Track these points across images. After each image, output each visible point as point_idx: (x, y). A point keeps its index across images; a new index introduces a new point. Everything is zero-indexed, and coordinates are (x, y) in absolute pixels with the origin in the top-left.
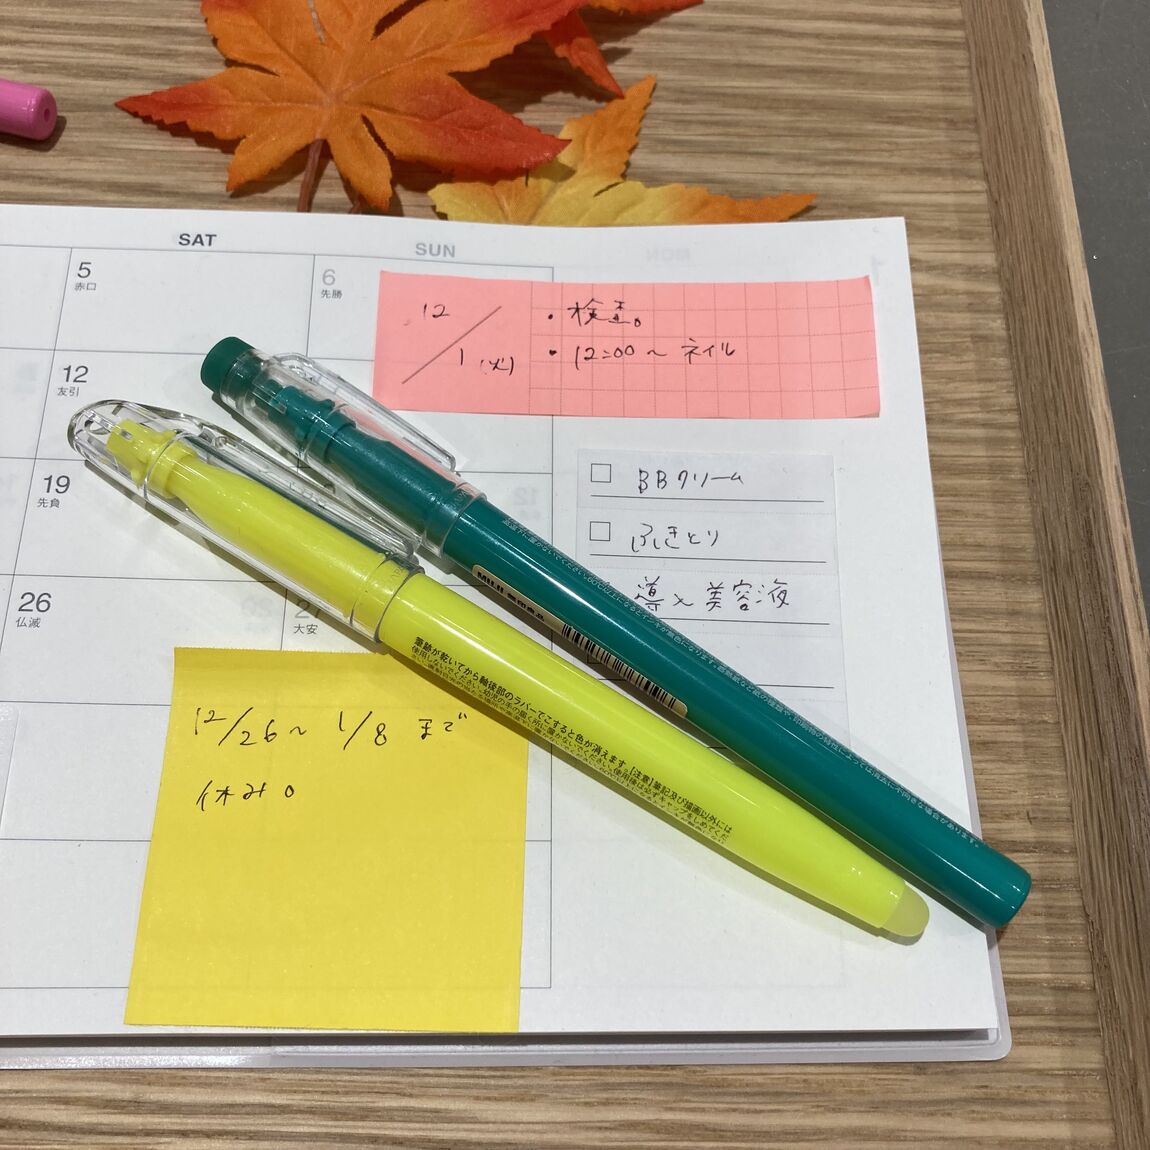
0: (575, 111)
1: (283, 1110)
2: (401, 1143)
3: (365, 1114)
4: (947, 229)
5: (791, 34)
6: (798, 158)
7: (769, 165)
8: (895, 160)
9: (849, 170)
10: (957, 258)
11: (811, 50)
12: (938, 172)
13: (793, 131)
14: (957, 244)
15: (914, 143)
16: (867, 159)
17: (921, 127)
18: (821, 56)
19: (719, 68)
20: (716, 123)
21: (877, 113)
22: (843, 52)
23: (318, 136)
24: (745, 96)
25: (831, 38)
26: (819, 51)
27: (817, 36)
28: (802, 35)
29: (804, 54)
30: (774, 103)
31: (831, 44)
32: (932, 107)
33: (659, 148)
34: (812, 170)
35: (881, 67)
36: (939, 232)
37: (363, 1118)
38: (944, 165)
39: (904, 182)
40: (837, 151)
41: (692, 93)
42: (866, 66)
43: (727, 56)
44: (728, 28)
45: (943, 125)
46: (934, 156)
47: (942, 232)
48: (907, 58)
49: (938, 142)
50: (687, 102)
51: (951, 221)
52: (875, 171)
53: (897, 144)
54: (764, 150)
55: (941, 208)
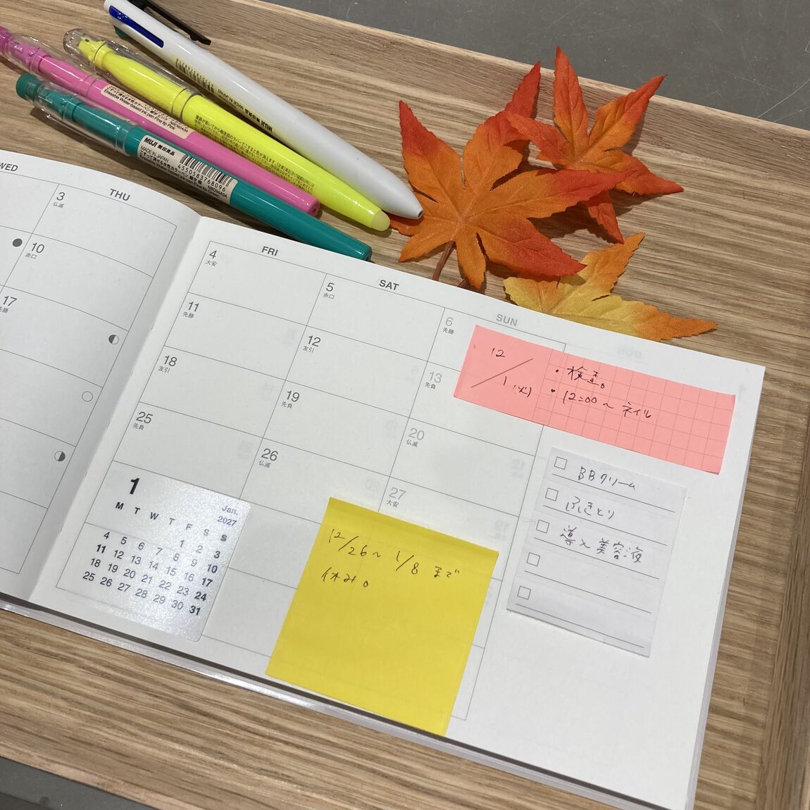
0: (593, 246)
1: (333, 745)
2: (386, 777)
3: (373, 758)
4: (789, 358)
5: (729, 221)
6: (713, 298)
7: (696, 299)
8: (770, 310)
9: (741, 311)
10: (790, 377)
11: (738, 232)
12: (793, 322)
13: (714, 281)
14: (792, 369)
15: (784, 302)
16: (753, 306)
17: (790, 292)
18: (742, 237)
19: (682, 234)
20: (672, 268)
21: (767, 279)
22: (757, 237)
23: (451, 239)
24: (693, 254)
25: (752, 226)
26: (742, 234)
27: (743, 224)
28: (734, 222)
29: (733, 234)
30: (708, 261)
31: (750, 230)
32: (800, 281)
33: (636, 276)
34: (719, 307)
35: (777, 250)
36: (784, 359)
37: (371, 760)
38: (798, 319)
39: (771, 325)
40: (737, 298)
41: (662, 246)
42: (767, 249)
43: (688, 227)
44: (694, 210)
45: (804, 293)
46: (793, 312)
47: (786, 360)
48: (792, 248)
49: (797, 304)
50: (658, 251)
51: (792, 354)
52: (755, 314)
53: (773, 300)
54: (696, 289)
55: (788, 344)
